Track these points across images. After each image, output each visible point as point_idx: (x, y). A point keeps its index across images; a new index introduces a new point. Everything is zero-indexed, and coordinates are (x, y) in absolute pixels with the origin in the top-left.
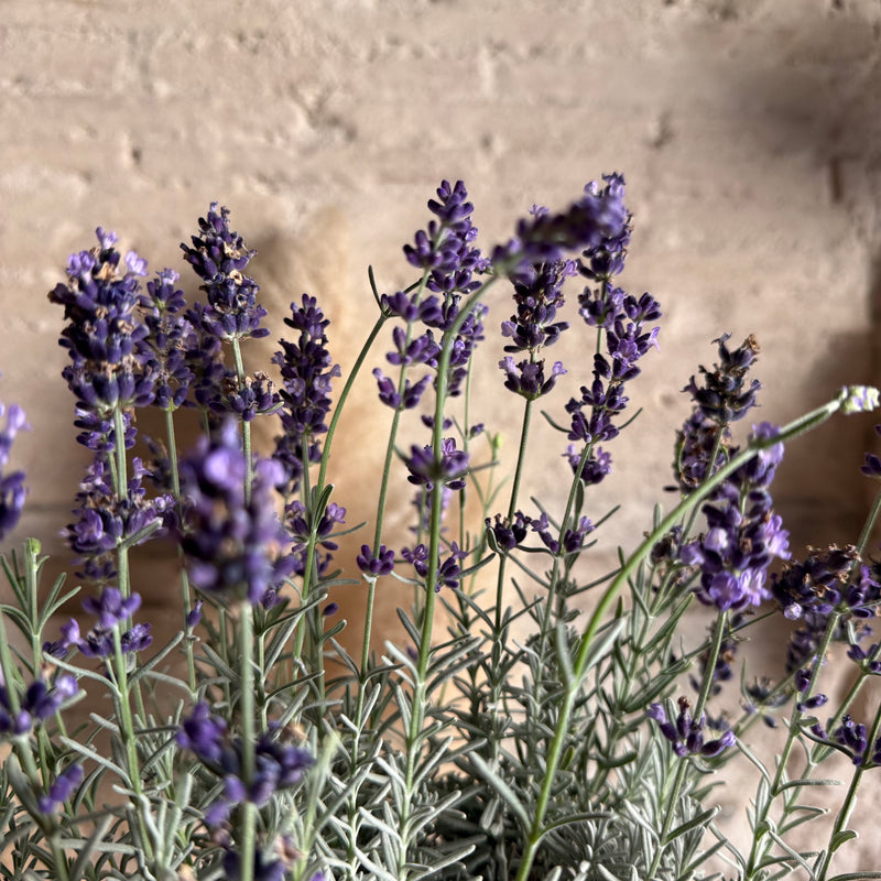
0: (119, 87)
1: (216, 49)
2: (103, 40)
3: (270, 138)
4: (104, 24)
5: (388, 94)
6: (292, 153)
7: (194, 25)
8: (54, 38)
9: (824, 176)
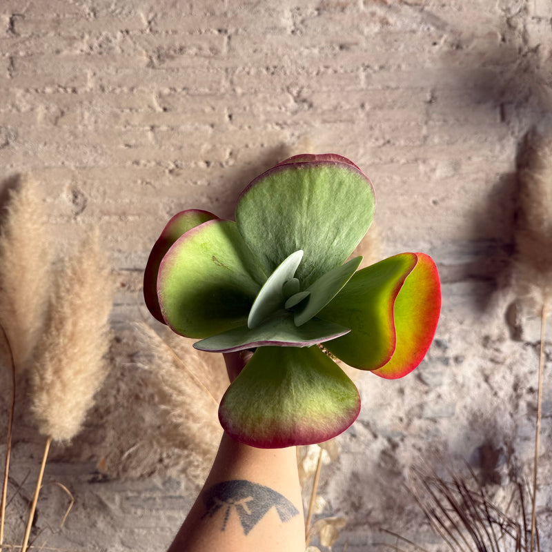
0: (222, 90)
1: (258, 74)
2: (215, 72)
3: (280, 108)
4: (216, 65)
5: (325, 89)
6: (289, 113)
7: (250, 64)
8: (197, 72)
9: (498, 110)
